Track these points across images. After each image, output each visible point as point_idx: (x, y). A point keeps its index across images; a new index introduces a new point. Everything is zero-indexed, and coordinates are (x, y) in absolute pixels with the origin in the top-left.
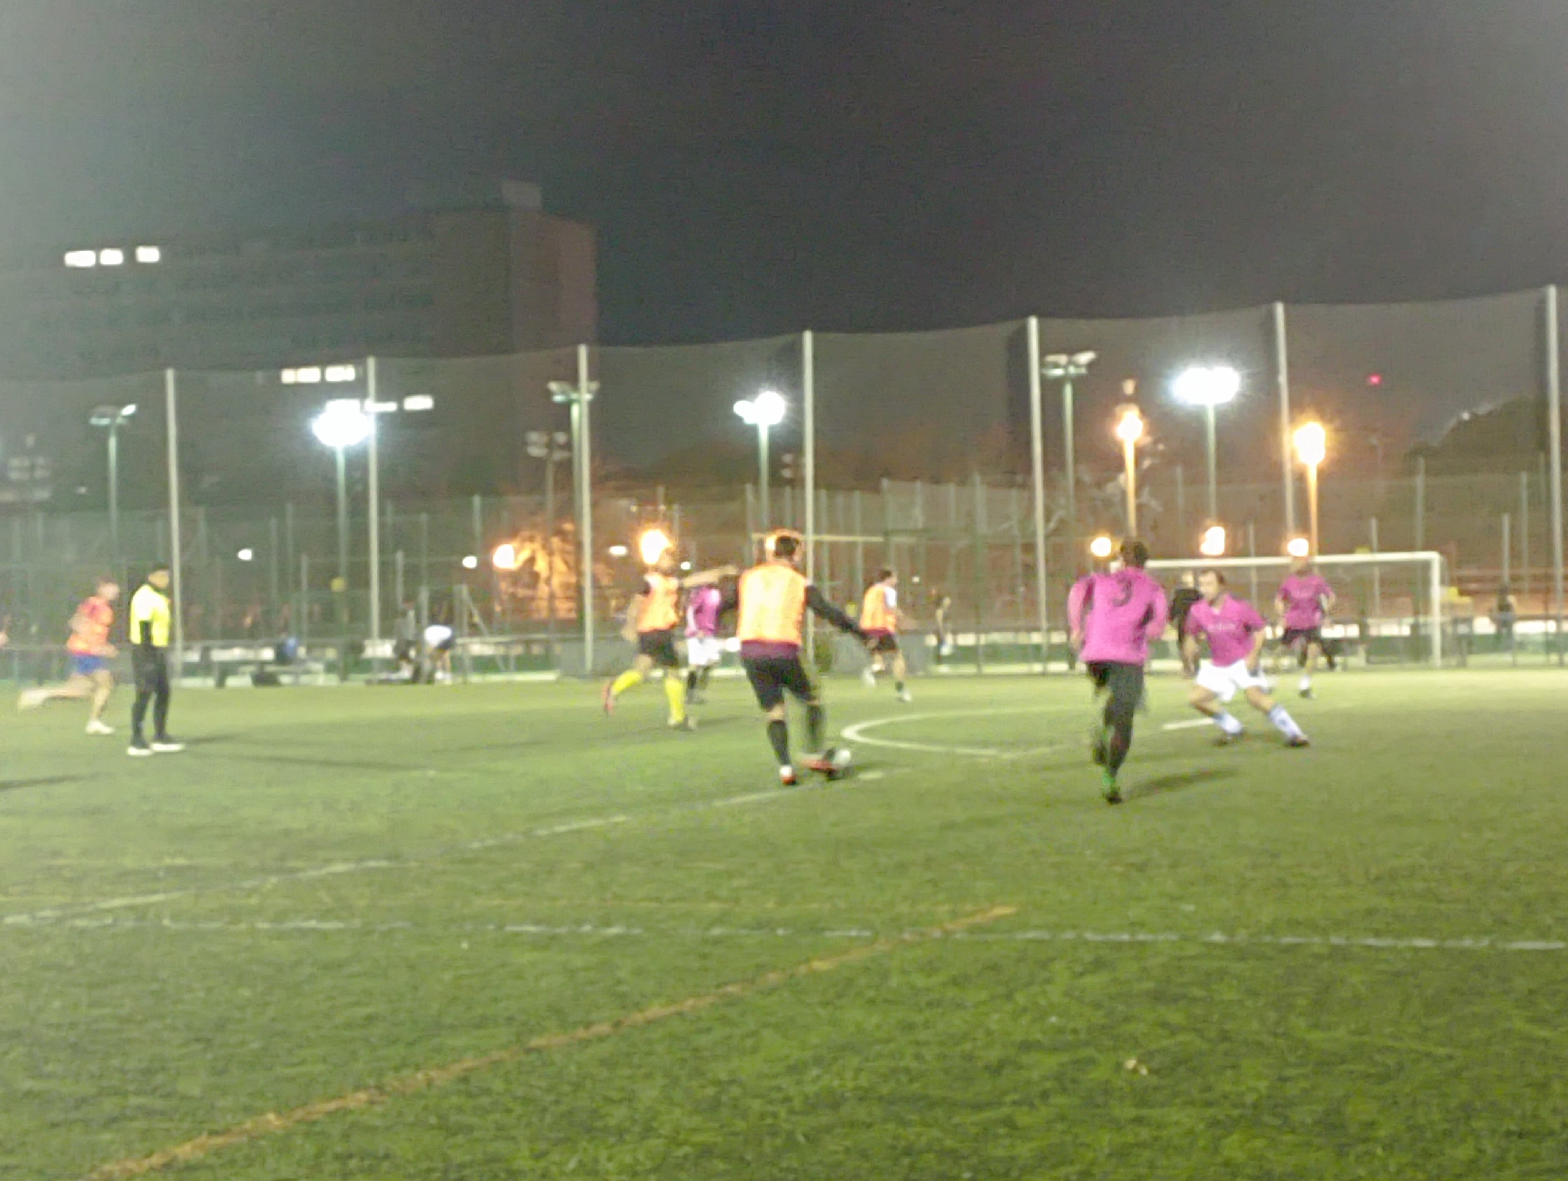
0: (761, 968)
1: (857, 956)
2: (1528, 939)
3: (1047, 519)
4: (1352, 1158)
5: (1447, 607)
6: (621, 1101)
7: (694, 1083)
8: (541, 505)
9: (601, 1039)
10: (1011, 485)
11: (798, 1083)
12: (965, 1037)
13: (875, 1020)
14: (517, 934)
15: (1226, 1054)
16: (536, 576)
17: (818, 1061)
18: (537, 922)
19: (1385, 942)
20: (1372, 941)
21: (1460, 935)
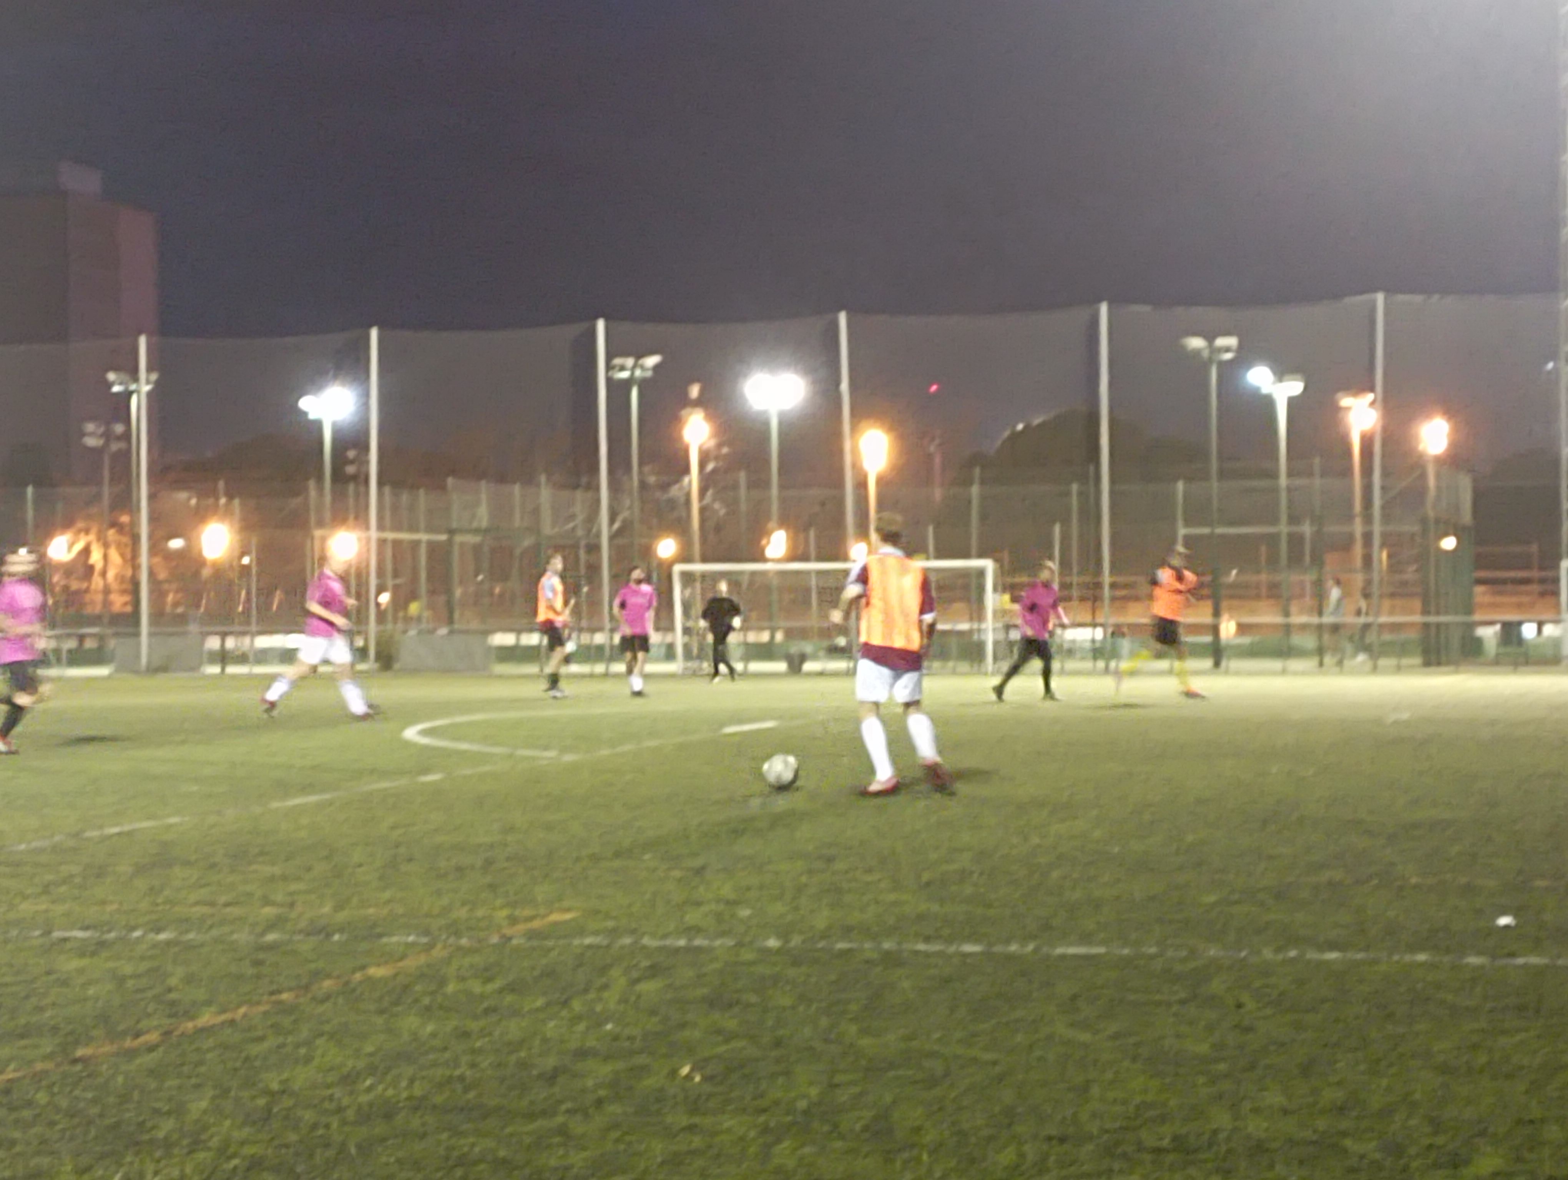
0: (317, 975)
1: (412, 963)
2: (1071, 944)
3: (612, 521)
4: (898, 1164)
5: (1000, 613)
6: (169, 1113)
7: (245, 1094)
8: (98, 497)
9: (152, 1048)
10: (576, 487)
11: (351, 1093)
12: (522, 1043)
13: (430, 1028)
14: (65, 940)
15: (778, 1061)
16: (91, 568)
17: (372, 1070)
18: (86, 928)
19: (935, 947)
20: (921, 947)
21: (1008, 941)
